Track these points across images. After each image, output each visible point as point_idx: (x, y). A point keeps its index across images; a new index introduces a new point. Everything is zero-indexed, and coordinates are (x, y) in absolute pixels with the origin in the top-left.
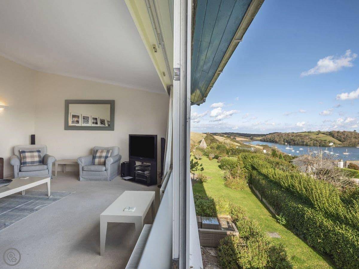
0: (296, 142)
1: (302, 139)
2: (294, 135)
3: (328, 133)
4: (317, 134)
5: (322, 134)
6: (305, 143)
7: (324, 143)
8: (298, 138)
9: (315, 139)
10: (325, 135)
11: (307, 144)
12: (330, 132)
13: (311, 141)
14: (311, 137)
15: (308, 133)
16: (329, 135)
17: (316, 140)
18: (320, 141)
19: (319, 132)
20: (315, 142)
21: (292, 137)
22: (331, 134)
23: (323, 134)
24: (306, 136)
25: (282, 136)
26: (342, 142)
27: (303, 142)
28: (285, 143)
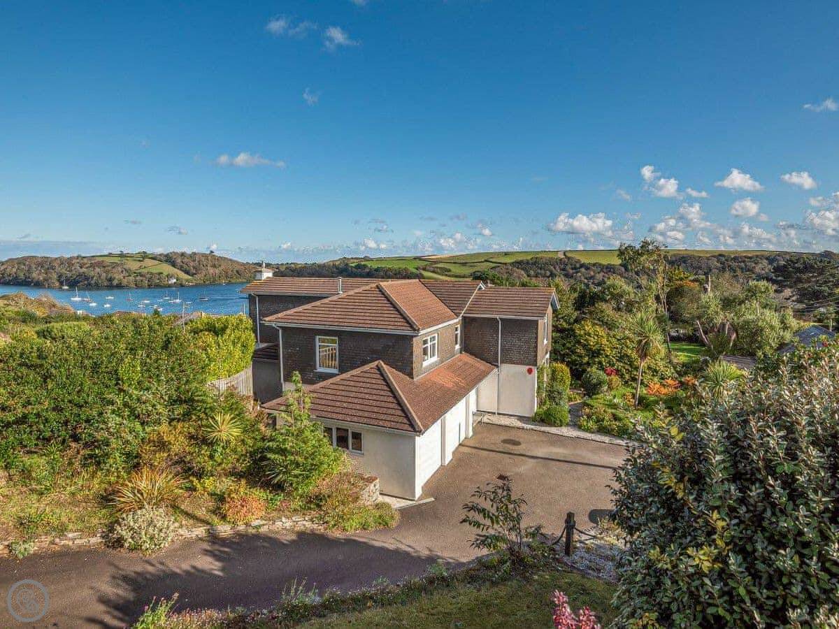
0: (93, 282)
1: (107, 272)
2: (85, 264)
3: (162, 258)
4: (140, 261)
5: (152, 261)
6: (115, 282)
7: (159, 279)
8: (98, 270)
9: (137, 271)
10: (157, 262)
11: (121, 283)
12: (167, 256)
13: (130, 276)
14: (127, 267)
15: (117, 259)
16: (166, 261)
17: (140, 273)
18: (149, 276)
19: (144, 256)
20: (139, 278)
21: (81, 268)
22: (169, 259)
23: (154, 258)
24: (114, 265)
25: (53, 268)
26: (193, 275)
27: (110, 280)
28: (61, 283)
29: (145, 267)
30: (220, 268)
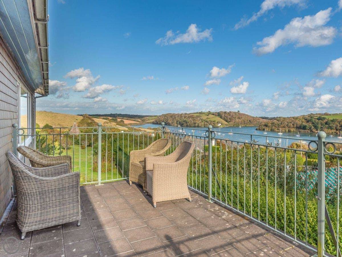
1: (194, 120)
2: (186, 116)
3: (216, 114)
4: (207, 115)
6: (196, 125)
7: (214, 124)
8: (191, 119)
9: (206, 120)
10: (214, 116)
11: (198, 125)
12: (218, 113)
13: (202, 122)
14: (201, 118)
15: (199, 114)
16: (218, 116)
18: (209, 122)
19: (209, 113)
20: (206, 123)
21: (185, 118)
23: (213, 114)
24: (197, 117)
25: (175, 118)
26: (228, 122)
27: (195, 123)
28: (178, 125)
29: (209, 118)
30: (242, 119)
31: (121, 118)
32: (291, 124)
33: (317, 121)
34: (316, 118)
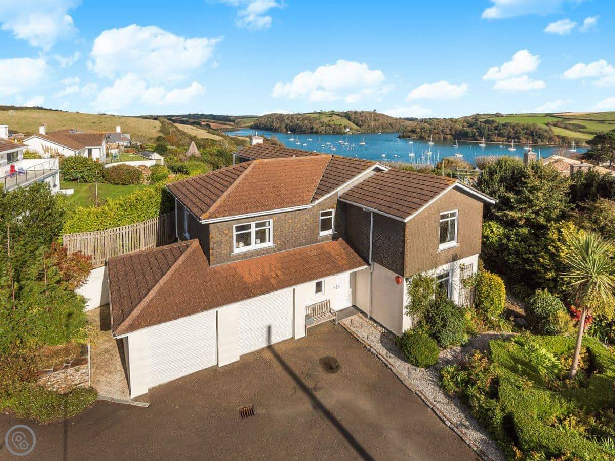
1: (310, 123)
2: (300, 118)
3: (343, 114)
4: (330, 117)
5: (337, 117)
6: (315, 130)
7: (339, 129)
8: (306, 122)
9: (327, 123)
10: (340, 117)
11: (317, 131)
12: (346, 113)
13: (323, 126)
14: (321, 120)
15: (318, 115)
16: (345, 117)
17: (329, 125)
18: (333, 126)
19: (333, 113)
20: (328, 128)
21: (298, 120)
22: (347, 116)
24: (315, 119)
25: (283, 120)
26: (360, 126)
27: (312, 128)
28: (287, 130)
29: (332, 121)
30: (379, 122)
31: (206, 120)
32: (448, 130)
33: (483, 125)
34: (483, 120)
